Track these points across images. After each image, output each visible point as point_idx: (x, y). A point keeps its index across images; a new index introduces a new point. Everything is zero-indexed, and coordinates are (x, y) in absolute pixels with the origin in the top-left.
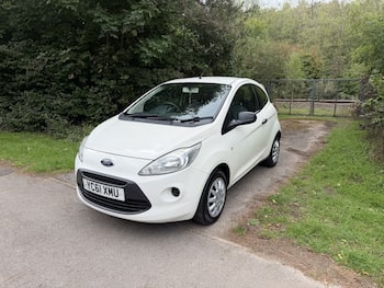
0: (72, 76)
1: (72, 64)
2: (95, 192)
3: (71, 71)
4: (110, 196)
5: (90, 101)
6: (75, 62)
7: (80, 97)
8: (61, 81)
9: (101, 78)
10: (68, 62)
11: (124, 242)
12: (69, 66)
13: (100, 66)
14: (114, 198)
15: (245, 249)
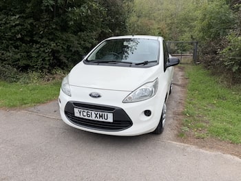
0: (20, 36)
1: (20, 27)
2: (86, 117)
3: (18, 32)
4: (101, 120)
5: (33, 55)
6: (22, 25)
7: (25, 51)
8: (10, 39)
9: (42, 38)
10: (16, 25)
11: (109, 152)
12: (18, 28)
13: (41, 29)
14: (104, 120)
15: (194, 147)
